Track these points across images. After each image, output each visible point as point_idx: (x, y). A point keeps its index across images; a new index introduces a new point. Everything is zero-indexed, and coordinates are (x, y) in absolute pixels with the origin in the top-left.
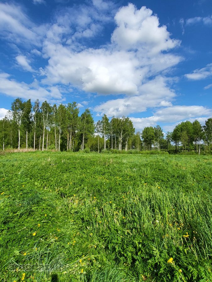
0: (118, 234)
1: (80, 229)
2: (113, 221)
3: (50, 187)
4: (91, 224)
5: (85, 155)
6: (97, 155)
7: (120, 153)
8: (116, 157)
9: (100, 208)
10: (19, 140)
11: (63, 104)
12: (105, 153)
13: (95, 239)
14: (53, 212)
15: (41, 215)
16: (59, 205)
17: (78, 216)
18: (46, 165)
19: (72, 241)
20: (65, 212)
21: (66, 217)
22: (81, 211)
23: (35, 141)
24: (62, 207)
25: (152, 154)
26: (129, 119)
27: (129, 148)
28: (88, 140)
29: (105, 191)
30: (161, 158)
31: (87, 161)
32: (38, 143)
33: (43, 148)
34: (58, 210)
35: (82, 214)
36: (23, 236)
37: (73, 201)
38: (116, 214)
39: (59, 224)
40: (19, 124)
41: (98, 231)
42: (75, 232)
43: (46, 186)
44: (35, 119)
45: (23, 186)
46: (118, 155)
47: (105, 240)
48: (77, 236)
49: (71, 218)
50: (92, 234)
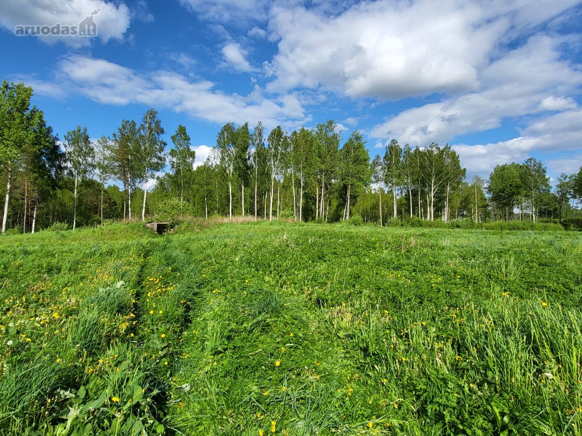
0: (449, 388)
1: (358, 368)
2: (433, 360)
3: (293, 285)
4: (384, 361)
5: (354, 230)
6: (379, 230)
7: (430, 225)
8: (423, 235)
9: (399, 334)
10: (231, 201)
11: (306, 129)
12: (396, 225)
13: (394, 392)
14: (303, 331)
15: (284, 333)
16: (313, 320)
17: (353, 342)
18: (280, 246)
19: (345, 387)
20: (327, 334)
21: (329, 342)
22: (360, 335)
23: (257, 202)
24: (319, 324)
25: (515, 229)
26: (449, 148)
27: (452, 216)
28: (358, 199)
29: (409, 300)
30: (544, 238)
31: (360, 242)
32: (261, 205)
33: (271, 215)
34: (313, 329)
35: (363, 339)
36: (259, 364)
37: (340, 314)
38: (438, 349)
39: (317, 353)
40: (230, 172)
41: (400, 377)
42: (349, 371)
43: (285, 283)
44: (255, 162)
45: (247, 281)
46: (426, 230)
47: (418, 397)
48: (355, 380)
49: (338, 346)
50: (385, 380)
